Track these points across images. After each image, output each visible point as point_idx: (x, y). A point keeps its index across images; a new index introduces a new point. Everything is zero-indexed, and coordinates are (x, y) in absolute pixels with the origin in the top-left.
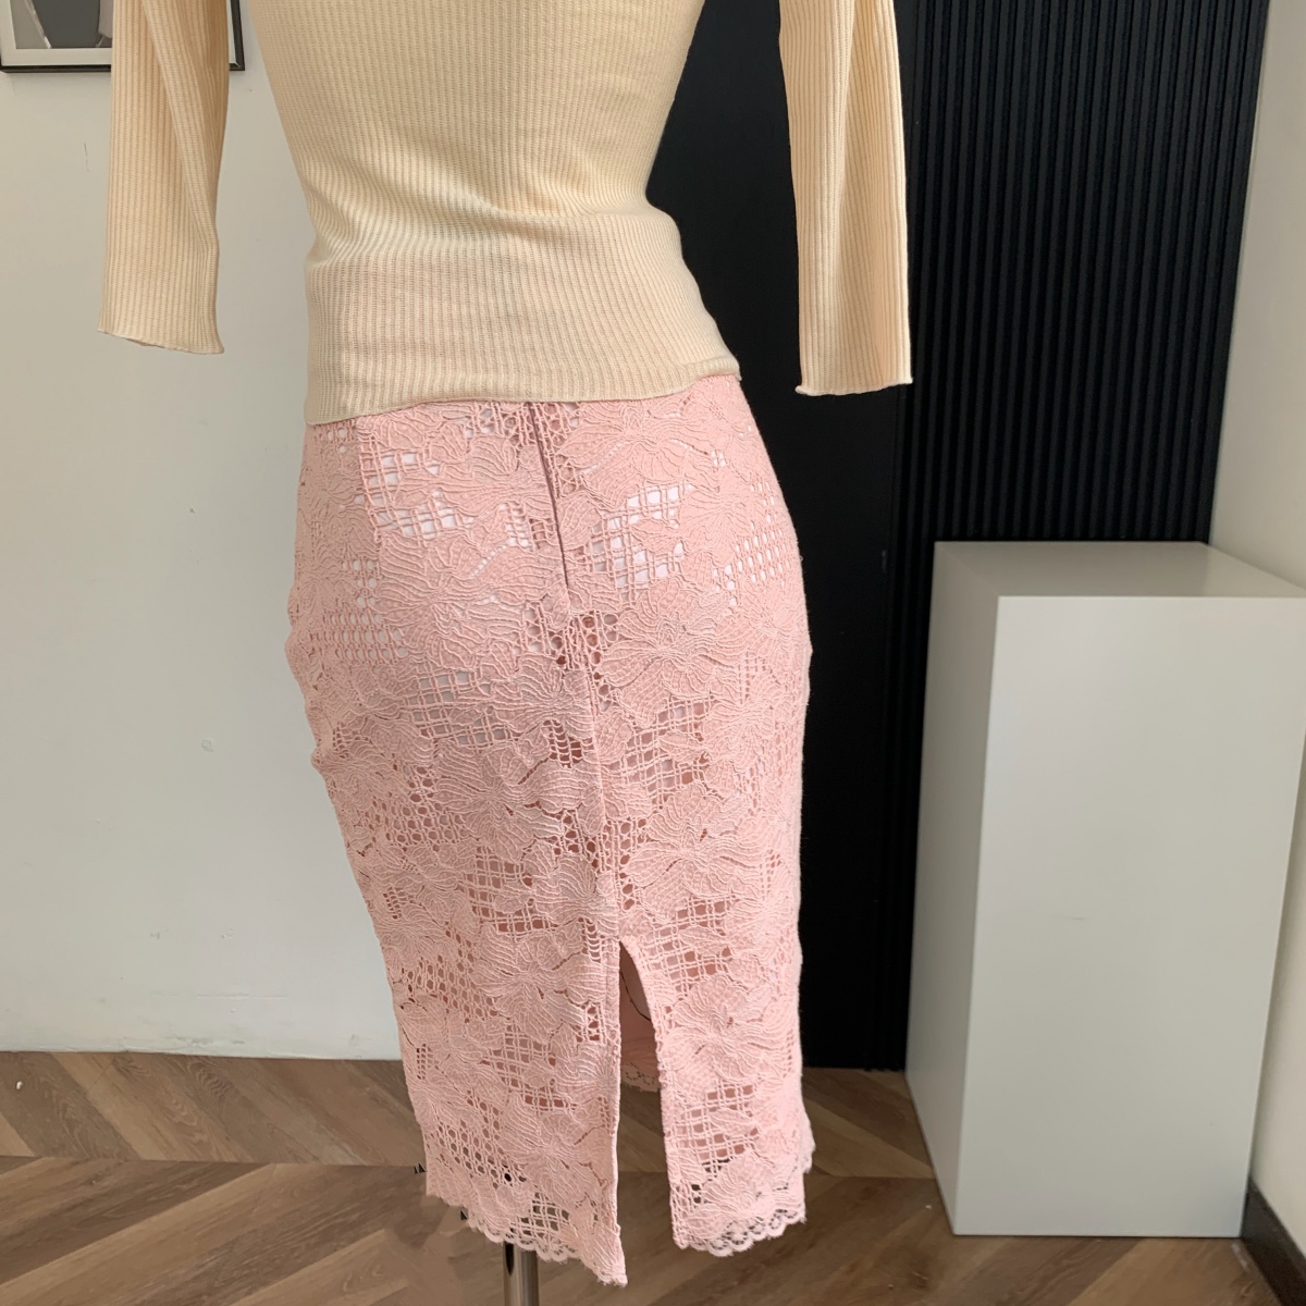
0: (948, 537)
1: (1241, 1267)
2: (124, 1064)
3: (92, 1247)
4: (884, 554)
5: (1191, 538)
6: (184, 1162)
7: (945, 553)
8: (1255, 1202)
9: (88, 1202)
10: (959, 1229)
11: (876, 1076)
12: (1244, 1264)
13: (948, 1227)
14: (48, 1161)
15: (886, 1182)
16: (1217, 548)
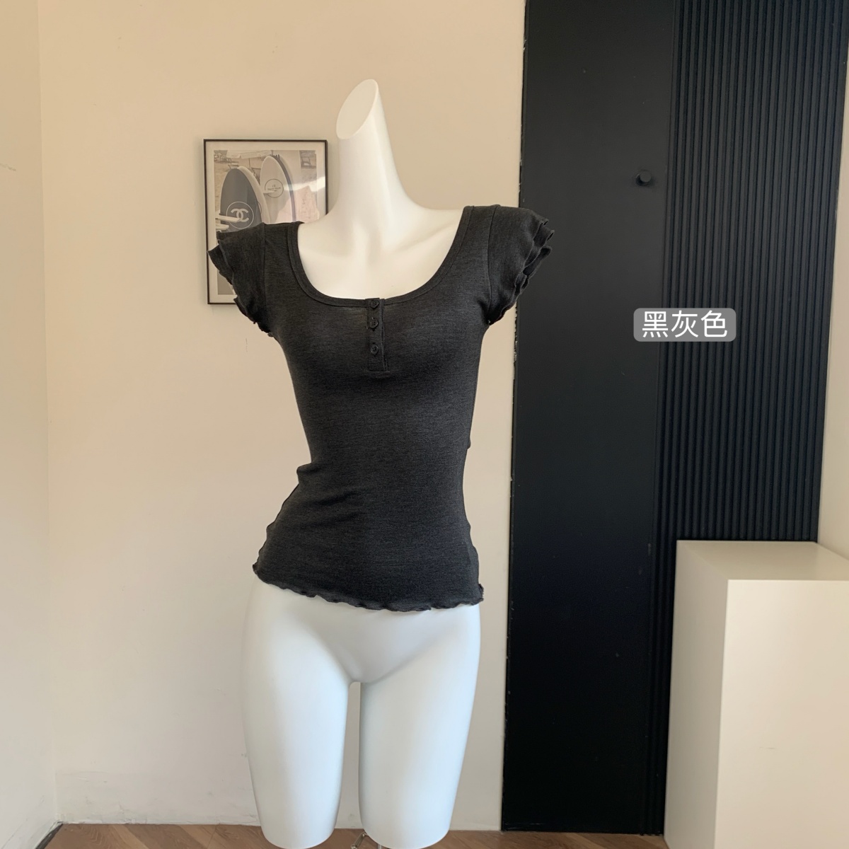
2: (222, 831)
4: (649, 545)
16: (823, 546)
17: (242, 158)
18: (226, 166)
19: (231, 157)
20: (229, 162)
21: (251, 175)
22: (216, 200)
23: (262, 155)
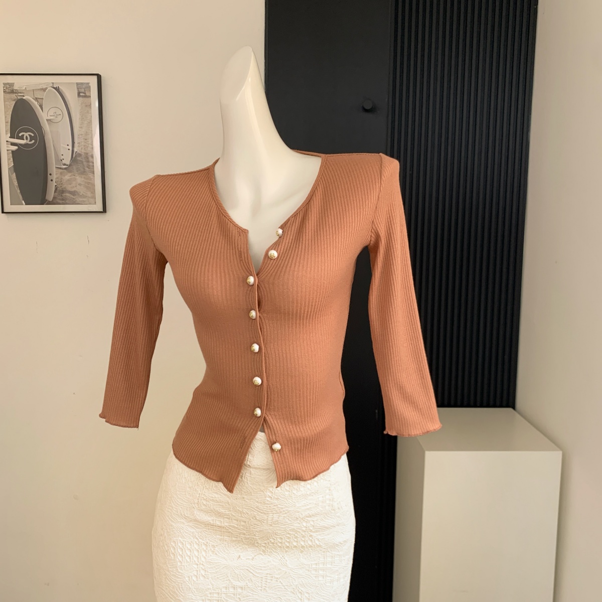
17: (27, 89)
18: (14, 96)
19: (18, 89)
20: (16, 93)
21: (35, 104)
22: (6, 126)
23: (44, 87)
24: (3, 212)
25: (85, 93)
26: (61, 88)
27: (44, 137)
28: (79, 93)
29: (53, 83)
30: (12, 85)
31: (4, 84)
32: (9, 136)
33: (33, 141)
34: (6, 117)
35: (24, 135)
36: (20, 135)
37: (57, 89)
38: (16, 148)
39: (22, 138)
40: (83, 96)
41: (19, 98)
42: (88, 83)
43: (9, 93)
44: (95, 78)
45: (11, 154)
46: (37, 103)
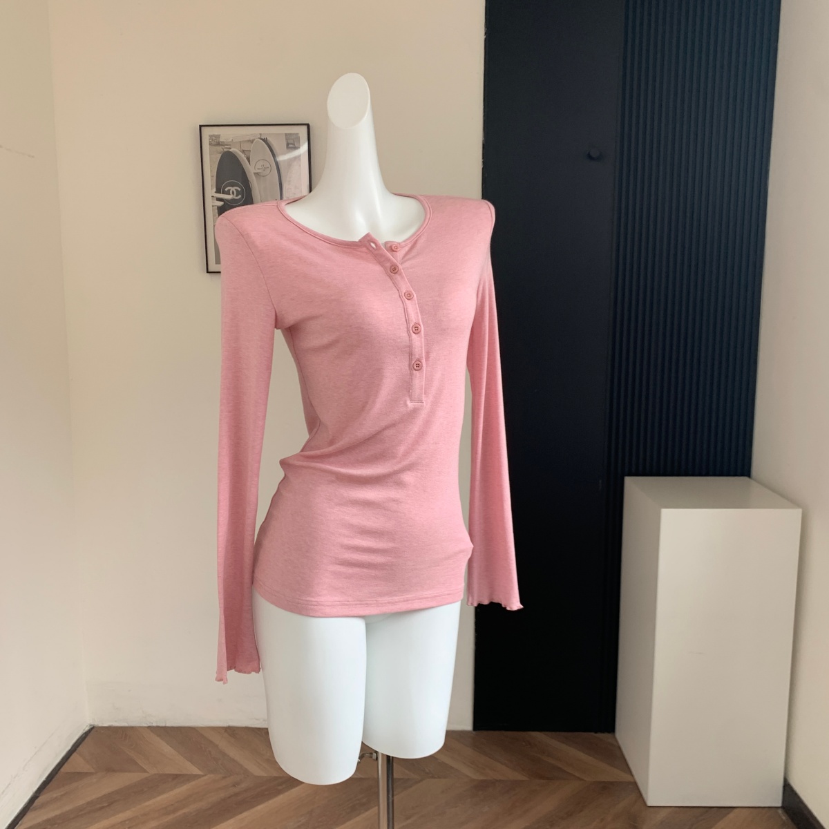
0: (630, 474)
1: (782, 819)
2: (231, 732)
3: (245, 814)
4: (600, 481)
5: (742, 475)
6: (275, 777)
7: (630, 482)
8: (788, 789)
9: (236, 795)
10: (649, 804)
11: (600, 735)
12: (784, 818)
13: (644, 803)
14: (212, 775)
15: (612, 783)
16: (755, 480)
17: (234, 141)
18: (220, 148)
19: (224, 141)
20: (222, 145)
21: (242, 157)
22: (211, 180)
23: (251, 139)
24: (208, 272)
25: (293, 144)
26: (270, 139)
27: (251, 191)
28: (288, 144)
29: (261, 134)
30: (218, 136)
31: (211, 136)
32: (215, 190)
33: (240, 196)
34: (211, 171)
35: (229, 190)
36: (226, 189)
37: (265, 141)
38: (221, 204)
39: (228, 193)
40: (292, 148)
41: (225, 150)
42: (298, 134)
43: (215, 145)
44: (305, 127)
45: (217, 211)
46: (243, 156)
